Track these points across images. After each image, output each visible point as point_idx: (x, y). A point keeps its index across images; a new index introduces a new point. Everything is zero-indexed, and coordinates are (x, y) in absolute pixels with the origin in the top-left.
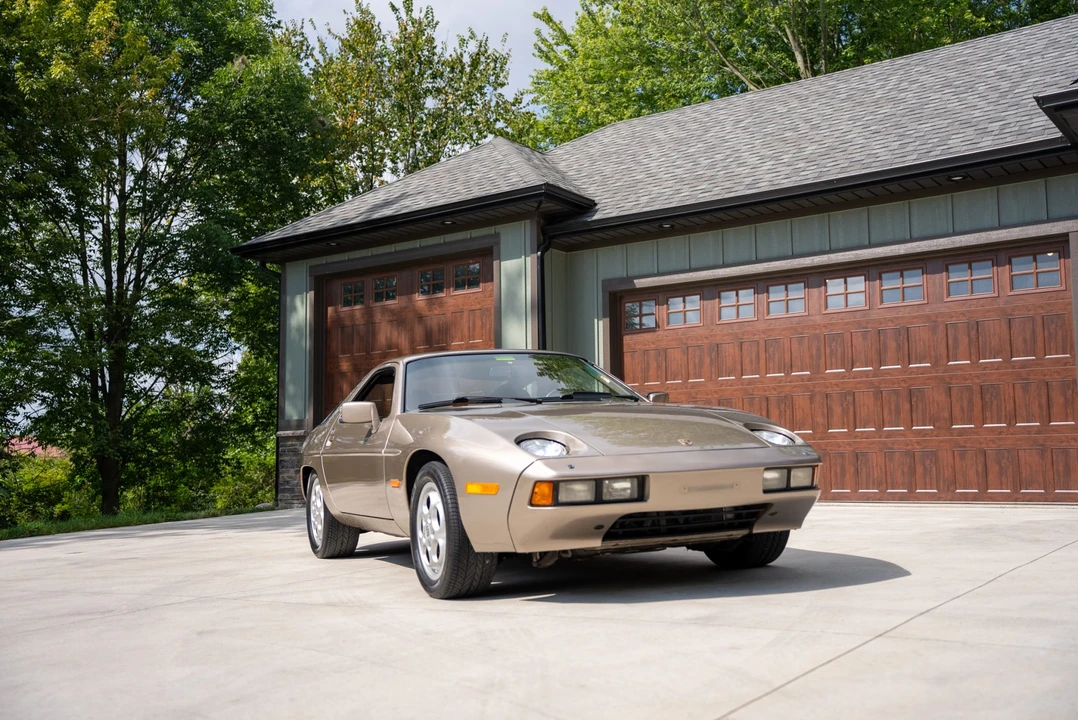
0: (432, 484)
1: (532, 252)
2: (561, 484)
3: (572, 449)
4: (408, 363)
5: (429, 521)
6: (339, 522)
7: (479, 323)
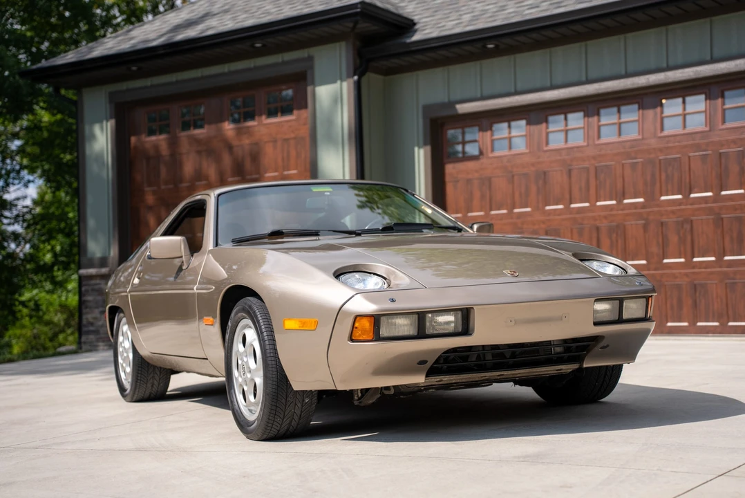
0: (248, 321)
1: (349, 76)
2: (383, 319)
3: (393, 282)
4: (219, 195)
5: (245, 359)
6: (148, 363)
7: (293, 153)
